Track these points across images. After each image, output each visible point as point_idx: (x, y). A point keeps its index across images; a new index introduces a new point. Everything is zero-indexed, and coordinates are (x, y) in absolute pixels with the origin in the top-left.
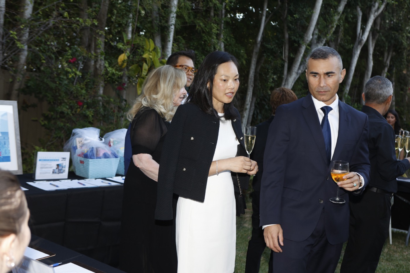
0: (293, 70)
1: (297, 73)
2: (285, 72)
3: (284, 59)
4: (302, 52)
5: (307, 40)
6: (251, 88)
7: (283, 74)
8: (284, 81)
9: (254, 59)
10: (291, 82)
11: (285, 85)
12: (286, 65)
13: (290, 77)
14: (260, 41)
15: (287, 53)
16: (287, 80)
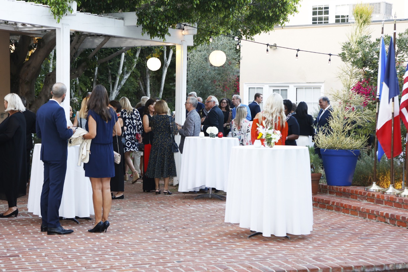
0: (114, 88)
1: (117, 90)
2: (111, 89)
11: (111, 96)
12: (111, 86)
14: (97, 75)
15: (111, 80)
16: (112, 93)
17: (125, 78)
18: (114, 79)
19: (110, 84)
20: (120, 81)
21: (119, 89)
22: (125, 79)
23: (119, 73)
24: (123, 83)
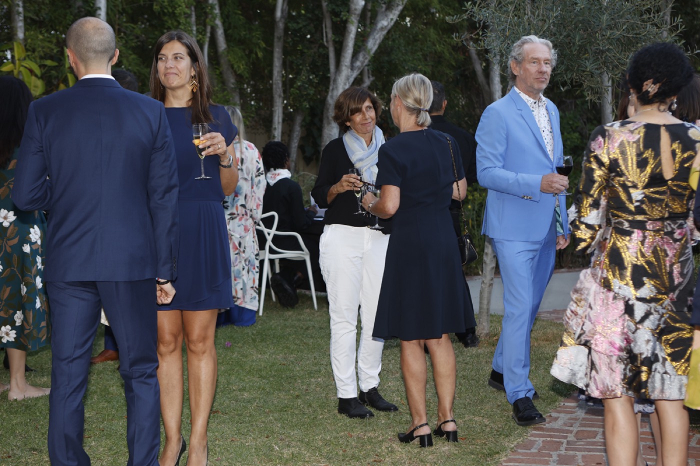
0: (342, 63)
1: (352, 68)
2: (332, 67)
3: (325, 43)
4: (352, 31)
5: (356, 9)
6: (278, 100)
7: (328, 70)
8: (332, 83)
9: (277, 50)
10: (342, 84)
11: (333, 89)
12: (332, 55)
13: (339, 76)
14: (282, 17)
15: (330, 35)
16: (335, 80)
17: (379, 25)
18: (340, 29)
19: (327, 48)
20: (361, 39)
21: (358, 64)
22: (382, 29)
23: (353, 7)
24: (373, 44)
